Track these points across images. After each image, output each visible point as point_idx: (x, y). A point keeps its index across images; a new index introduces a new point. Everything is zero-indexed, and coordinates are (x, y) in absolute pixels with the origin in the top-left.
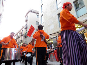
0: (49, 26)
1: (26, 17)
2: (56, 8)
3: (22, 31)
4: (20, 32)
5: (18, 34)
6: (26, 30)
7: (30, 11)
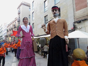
0: (38, 24)
1: (19, 9)
2: (44, 10)
3: (14, 23)
4: (13, 24)
5: (11, 25)
6: (19, 23)
7: (22, 4)
